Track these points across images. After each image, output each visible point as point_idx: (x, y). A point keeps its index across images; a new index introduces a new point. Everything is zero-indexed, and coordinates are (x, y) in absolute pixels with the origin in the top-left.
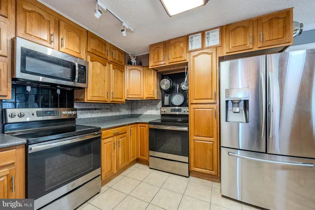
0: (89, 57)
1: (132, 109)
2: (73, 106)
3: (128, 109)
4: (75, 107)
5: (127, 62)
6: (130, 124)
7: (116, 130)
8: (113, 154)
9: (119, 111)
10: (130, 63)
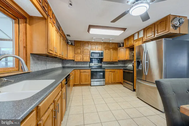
0: (104, 49)
1: (124, 64)
2: (101, 63)
3: (122, 64)
4: (102, 63)
5: (119, 46)
6: (116, 69)
7: (110, 70)
8: (109, 77)
9: (117, 64)
10: (120, 46)
